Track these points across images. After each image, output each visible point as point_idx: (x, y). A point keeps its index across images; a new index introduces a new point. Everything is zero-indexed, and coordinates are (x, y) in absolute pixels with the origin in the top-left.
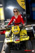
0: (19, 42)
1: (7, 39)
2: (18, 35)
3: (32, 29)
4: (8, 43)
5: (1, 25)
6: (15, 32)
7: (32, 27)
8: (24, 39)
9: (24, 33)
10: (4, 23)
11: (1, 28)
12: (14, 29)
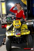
0: (20, 36)
1: (9, 33)
2: (19, 30)
3: (32, 24)
4: (9, 37)
5: (2, 19)
6: (16, 26)
7: (32, 22)
8: (24, 34)
9: (25, 28)
10: (6, 17)
11: (3, 22)
12: (15, 23)
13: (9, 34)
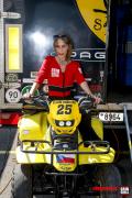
2: (71, 141)
3: (122, 120)
5: (6, 90)
6: (62, 124)
10: (19, 85)
12: (58, 113)
13: (30, 155)
